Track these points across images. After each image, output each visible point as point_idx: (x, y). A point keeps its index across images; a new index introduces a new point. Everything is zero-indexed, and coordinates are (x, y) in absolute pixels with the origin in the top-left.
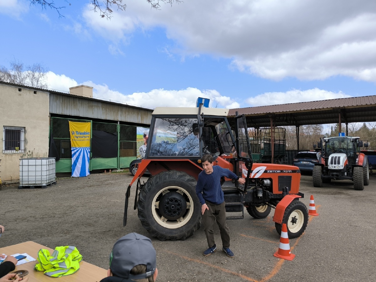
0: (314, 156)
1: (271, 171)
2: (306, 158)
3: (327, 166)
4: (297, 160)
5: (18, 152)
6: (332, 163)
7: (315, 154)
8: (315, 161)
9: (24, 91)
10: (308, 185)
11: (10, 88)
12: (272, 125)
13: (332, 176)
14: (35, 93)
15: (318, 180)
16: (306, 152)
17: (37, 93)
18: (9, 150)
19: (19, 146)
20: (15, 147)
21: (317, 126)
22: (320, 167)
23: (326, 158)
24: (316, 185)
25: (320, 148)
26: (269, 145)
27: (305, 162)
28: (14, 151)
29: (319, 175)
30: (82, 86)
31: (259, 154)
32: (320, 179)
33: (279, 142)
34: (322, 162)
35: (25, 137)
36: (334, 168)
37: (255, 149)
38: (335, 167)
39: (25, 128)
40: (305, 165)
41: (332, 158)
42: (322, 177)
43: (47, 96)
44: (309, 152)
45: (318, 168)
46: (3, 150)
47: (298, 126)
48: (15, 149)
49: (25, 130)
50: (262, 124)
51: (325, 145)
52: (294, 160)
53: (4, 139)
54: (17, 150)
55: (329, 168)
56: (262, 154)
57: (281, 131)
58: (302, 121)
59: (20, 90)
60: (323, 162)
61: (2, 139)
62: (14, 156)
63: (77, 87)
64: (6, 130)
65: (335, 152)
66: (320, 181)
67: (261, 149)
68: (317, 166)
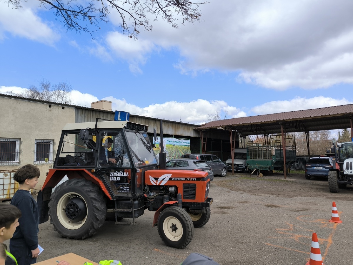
0: (327, 162)
1: (176, 179)
2: (318, 164)
3: (342, 172)
4: (309, 166)
5: (48, 163)
6: (347, 168)
7: (328, 160)
8: (328, 166)
9: (53, 107)
10: (324, 190)
11: (42, 105)
12: (282, 132)
13: (348, 181)
14: (63, 108)
15: (334, 185)
16: (318, 158)
17: (65, 108)
18: (39, 161)
19: (48, 157)
20: (45, 158)
21: (324, 131)
22: (336, 172)
23: (340, 164)
24: (333, 191)
25: (334, 154)
26: (280, 151)
27: (318, 168)
28: (44, 162)
29: (335, 181)
30: (102, 101)
31: (271, 160)
32: (336, 184)
33: (290, 148)
34: (336, 167)
35: (54, 149)
36: (350, 174)
37: (267, 155)
38: (351, 172)
39: (53, 140)
40: (318, 171)
41: (348, 163)
42: (338, 182)
43: (73, 111)
44: (321, 158)
45: (334, 173)
46: (34, 161)
47: (307, 132)
48: (45, 160)
49: (54, 142)
50: (272, 131)
51: (339, 151)
52: (307, 166)
53: (35, 151)
54: (46, 161)
55: (345, 174)
56: (274, 160)
57: (291, 137)
58: (311, 127)
59: (50, 106)
60: (338, 167)
61: (34, 151)
62: (43, 167)
63: (98, 102)
64: (37, 142)
65: (349, 157)
66: (336, 186)
67: (272, 155)
68: (332, 171)
